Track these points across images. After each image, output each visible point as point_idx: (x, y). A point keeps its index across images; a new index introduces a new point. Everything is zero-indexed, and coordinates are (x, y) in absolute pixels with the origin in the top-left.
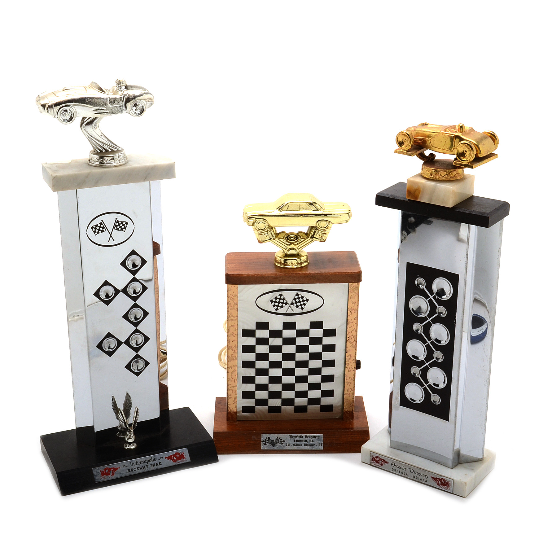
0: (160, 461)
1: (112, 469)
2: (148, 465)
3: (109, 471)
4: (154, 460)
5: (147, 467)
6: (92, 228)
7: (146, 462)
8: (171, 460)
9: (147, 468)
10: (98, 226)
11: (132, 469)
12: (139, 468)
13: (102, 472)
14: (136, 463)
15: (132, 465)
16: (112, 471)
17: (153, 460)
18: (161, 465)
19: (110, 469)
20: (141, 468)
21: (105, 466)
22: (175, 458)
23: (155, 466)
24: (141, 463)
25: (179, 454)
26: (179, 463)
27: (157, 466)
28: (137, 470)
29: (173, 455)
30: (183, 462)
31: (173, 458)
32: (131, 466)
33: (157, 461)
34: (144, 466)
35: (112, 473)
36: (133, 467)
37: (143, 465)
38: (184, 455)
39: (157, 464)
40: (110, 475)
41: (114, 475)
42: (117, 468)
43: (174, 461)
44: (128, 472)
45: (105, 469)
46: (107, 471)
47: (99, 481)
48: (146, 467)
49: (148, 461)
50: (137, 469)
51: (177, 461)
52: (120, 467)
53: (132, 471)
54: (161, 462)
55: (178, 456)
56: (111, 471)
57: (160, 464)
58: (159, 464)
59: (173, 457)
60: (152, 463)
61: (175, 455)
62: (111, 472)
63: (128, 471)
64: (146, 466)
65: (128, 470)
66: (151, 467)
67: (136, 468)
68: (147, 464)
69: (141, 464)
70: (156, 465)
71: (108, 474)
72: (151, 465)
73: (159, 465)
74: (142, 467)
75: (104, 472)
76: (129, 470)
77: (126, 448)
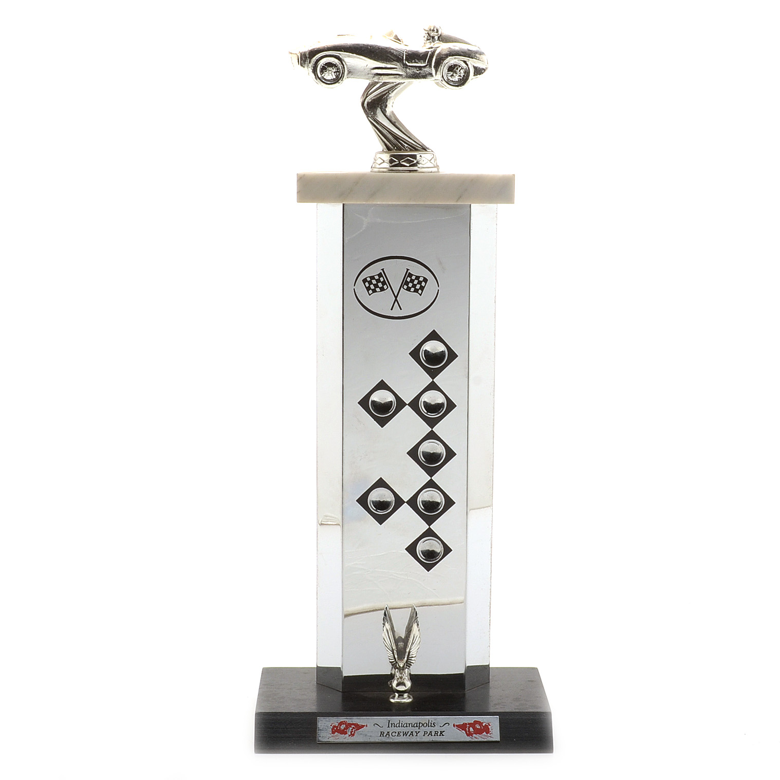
0: (443, 729)
1: (353, 726)
2: (419, 732)
3: (347, 728)
4: (432, 725)
5: (417, 734)
6: (365, 281)
7: (417, 726)
8: (463, 731)
9: (417, 736)
10: (374, 279)
11: (388, 732)
12: (402, 734)
13: (334, 727)
14: (399, 723)
15: (390, 725)
16: (352, 729)
17: (430, 724)
18: (443, 735)
19: (350, 725)
20: (405, 734)
21: (342, 719)
22: (471, 729)
23: (432, 735)
24: (408, 725)
25: (480, 723)
26: (476, 740)
27: (435, 735)
28: (398, 736)
29: (469, 724)
30: (485, 740)
31: (469, 729)
32: (389, 727)
33: (437, 728)
34: (412, 732)
35: (351, 732)
36: (391, 730)
37: (410, 729)
38: (489, 727)
39: (436, 733)
40: (347, 735)
41: (353, 735)
42: (363, 726)
43: (469, 734)
44: (381, 736)
45: (341, 724)
46: (343, 727)
47: (326, 740)
48: (415, 734)
49: (421, 724)
50: (398, 734)
51: (474, 735)
52: (368, 725)
53: (387, 736)
54: (443, 731)
55: (478, 727)
56: (351, 728)
57: (441, 733)
58: (439, 734)
59: (469, 727)
60: (428, 729)
61: (472, 725)
62: (350, 730)
63: (381, 734)
64: (416, 732)
65: (381, 732)
66: (424, 735)
67: (396, 733)
68: (419, 730)
69: (407, 726)
70: (433, 734)
71: (343, 732)
72: (425, 732)
73: (440, 735)
74: (408, 732)
75: (337, 727)
76: (382, 733)
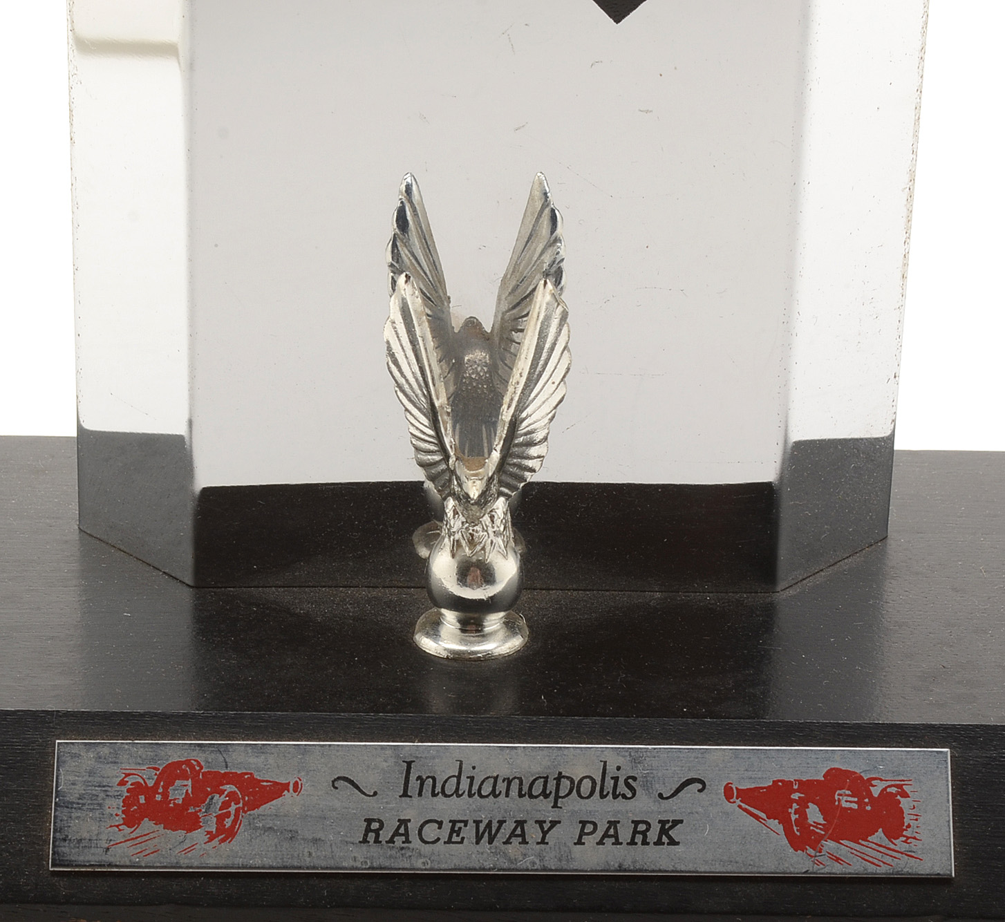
0: (672, 809)
1: (229, 788)
2: (554, 823)
3: (199, 796)
4: (622, 788)
5: (545, 833)
7: (545, 795)
8: (774, 823)
9: (543, 842)
11: (404, 822)
12: (469, 832)
13: (138, 788)
14: (459, 777)
15: (414, 784)
16: (226, 805)
17: (609, 784)
18: (673, 842)
19: (216, 780)
20: (486, 832)
21: (177, 749)
22: (814, 814)
23: (617, 843)
24: (502, 786)
25: (859, 785)
26: (837, 869)
27: (632, 843)
28: (449, 841)
29: (805, 786)
30: (882, 870)
31: (802, 813)
32: (405, 794)
33: (644, 806)
34: (521, 823)
35: (221, 819)
36: (414, 811)
37: (511, 807)
38: (905, 803)
39: (640, 831)
40: (199, 835)
41: (230, 834)
42: (278, 790)
43: (802, 838)
44: (365, 841)
45: (171, 773)
46: (180, 791)
47: (90, 857)
48: (533, 833)
49: (565, 784)
50: (452, 831)
51: (829, 845)
52: (306, 788)
53: (399, 841)
54: (676, 823)
55: (846, 801)
56: (219, 800)
57: (664, 831)
58: (653, 835)
59: (803, 804)
60: (601, 809)
61: (820, 791)
62: (216, 810)
63: (368, 830)
64: (540, 823)
65: (369, 821)
66: (580, 842)
67: (440, 824)
68: (551, 815)
69: (494, 793)
70: (625, 834)
71: (182, 818)
72: (584, 823)
73: (659, 842)
74: (501, 823)
75: (150, 792)
76: (372, 829)
77: (428, 644)
